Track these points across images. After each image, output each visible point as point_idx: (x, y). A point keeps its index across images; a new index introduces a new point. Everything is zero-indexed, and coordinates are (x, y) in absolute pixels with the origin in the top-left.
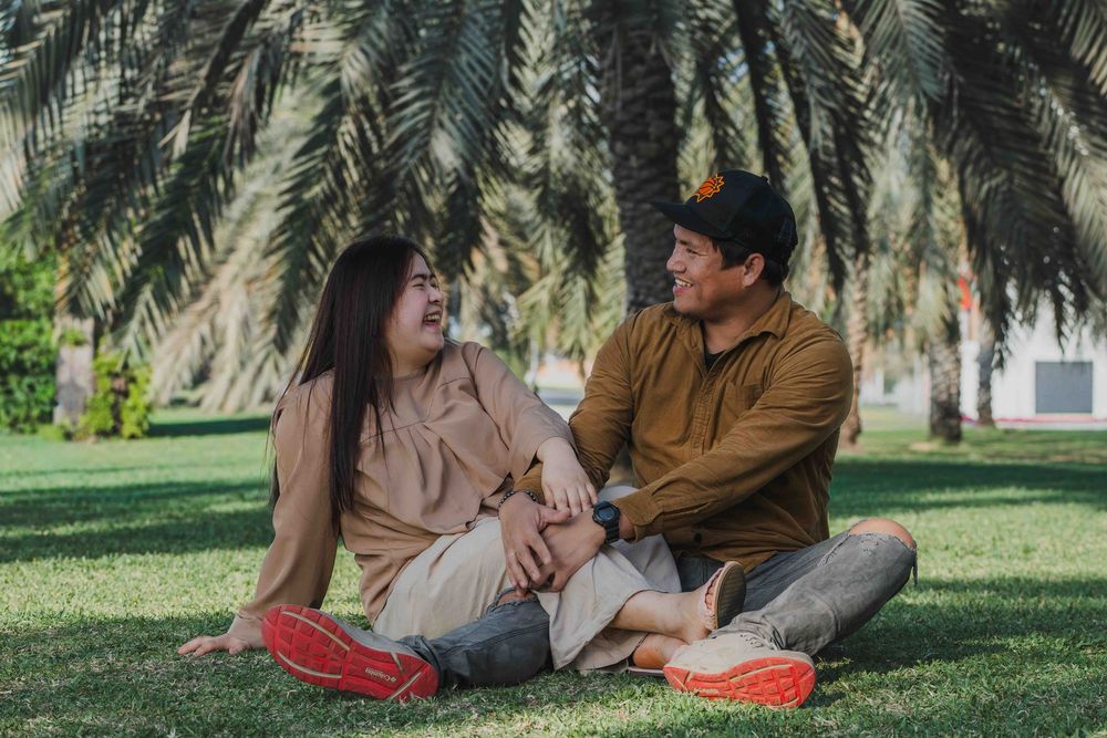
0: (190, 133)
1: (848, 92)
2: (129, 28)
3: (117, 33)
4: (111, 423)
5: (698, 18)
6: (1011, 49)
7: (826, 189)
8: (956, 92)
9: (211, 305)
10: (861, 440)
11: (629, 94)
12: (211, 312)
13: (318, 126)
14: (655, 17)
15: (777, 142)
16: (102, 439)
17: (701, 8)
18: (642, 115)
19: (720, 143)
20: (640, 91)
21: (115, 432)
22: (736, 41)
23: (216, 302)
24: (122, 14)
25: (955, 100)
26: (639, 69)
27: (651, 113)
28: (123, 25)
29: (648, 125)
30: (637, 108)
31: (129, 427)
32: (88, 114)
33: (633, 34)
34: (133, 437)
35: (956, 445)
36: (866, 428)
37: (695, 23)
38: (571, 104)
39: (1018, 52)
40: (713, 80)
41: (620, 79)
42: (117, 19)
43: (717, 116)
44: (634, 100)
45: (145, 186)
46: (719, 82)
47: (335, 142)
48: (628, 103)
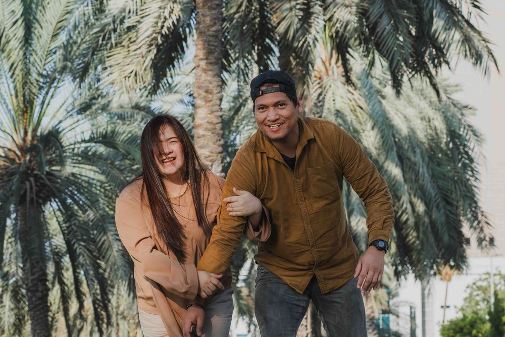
1: (103, 275)
5: (55, 252)
7: (97, 306)
11: (33, 277)
15: (81, 291)
18: (37, 284)
19: (62, 291)
20: (36, 276)
26: (36, 270)
27: (39, 283)
29: (38, 287)
30: (35, 282)
33: (34, 261)
37: (55, 254)
40: (60, 271)
43: (62, 283)
48: (32, 280)
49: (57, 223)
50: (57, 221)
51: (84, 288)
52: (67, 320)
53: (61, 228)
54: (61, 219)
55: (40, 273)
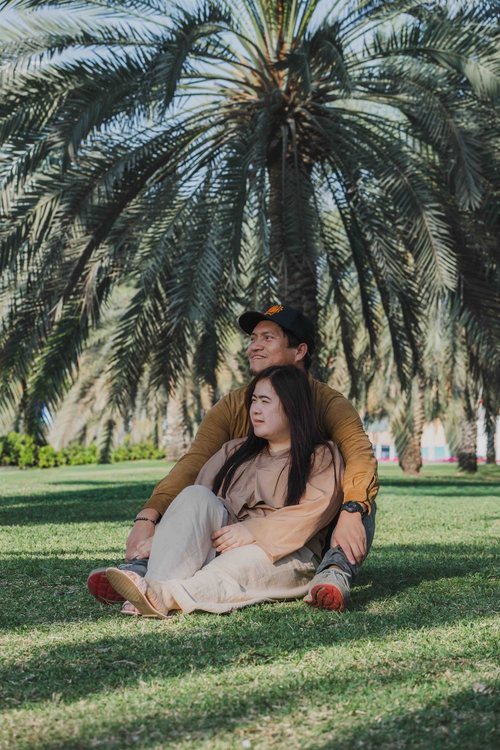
0: (63, 309)
1: (409, 287)
2: (32, 253)
3: (26, 256)
4: (33, 460)
5: (331, 249)
6: (491, 265)
7: (397, 338)
8: (462, 286)
9: (91, 400)
10: (422, 470)
11: (292, 287)
12: (91, 403)
13: (133, 304)
14: (304, 246)
15: (372, 314)
16: (28, 468)
17: (332, 244)
18: (300, 298)
19: (343, 314)
20: (298, 286)
21: (35, 464)
22: (353, 264)
23: (93, 398)
24: (29, 246)
25: (462, 290)
26: (298, 274)
27: (304, 297)
28: (29, 252)
29: (302, 304)
30: (296, 295)
31: (42, 462)
32: (11, 299)
33: (292, 255)
34: (44, 467)
35: (474, 473)
36: (424, 464)
37: (330, 251)
38: (264, 293)
39: (495, 266)
40: (339, 281)
41: (286, 280)
42: (26, 249)
43: (340, 300)
44: (295, 291)
45: (40, 337)
46: (342, 282)
47: (142, 312)
48: (291, 293)
49: (334, 201)
50: (334, 197)
51: (378, 310)
52: (350, 359)
53: (340, 209)
54: (341, 195)
55: (305, 280)
